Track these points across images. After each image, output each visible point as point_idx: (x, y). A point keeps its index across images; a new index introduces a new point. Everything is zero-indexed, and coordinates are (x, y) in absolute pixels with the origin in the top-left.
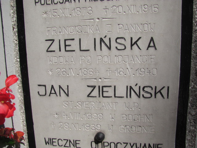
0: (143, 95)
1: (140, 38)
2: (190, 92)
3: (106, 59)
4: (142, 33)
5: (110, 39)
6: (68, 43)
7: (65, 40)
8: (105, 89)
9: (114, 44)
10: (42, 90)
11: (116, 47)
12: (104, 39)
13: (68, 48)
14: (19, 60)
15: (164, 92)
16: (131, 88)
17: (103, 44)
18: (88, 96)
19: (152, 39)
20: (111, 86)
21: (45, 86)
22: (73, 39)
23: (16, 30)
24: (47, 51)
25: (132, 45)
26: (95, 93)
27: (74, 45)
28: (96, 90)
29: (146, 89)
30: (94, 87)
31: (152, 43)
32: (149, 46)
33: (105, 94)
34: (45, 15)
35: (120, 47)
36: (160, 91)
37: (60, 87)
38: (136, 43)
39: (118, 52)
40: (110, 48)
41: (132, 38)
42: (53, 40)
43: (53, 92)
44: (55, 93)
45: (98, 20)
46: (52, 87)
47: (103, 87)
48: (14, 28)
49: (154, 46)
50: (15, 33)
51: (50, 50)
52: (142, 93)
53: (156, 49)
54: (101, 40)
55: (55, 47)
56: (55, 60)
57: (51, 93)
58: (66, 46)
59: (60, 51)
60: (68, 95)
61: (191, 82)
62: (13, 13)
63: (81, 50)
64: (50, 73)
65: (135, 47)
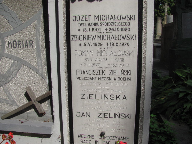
0: (121, 117)
1: (120, 95)
2: (140, 116)
3: (106, 103)
4: (121, 93)
5: (108, 95)
6: (90, 96)
7: (89, 95)
8: (105, 114)
9: (109, 97)
10: (78, 114)
11: (110, 99)
12: (106, 95)
13: (90, 98)
14: (68, 101)
15: (129, 116)
16: (116, 114)
17: (105, 97)
18: (98, 117)
19: (125, 96)
20: (108, 113)
21: (80, 112)
22: (93, 95)
23: (67, 88)
24: (81, 98)
25: (117, 98)
26: (101, 116)
27: (93, 97)
28: (102, 114)
29: (122, 115)
30: (101, 113)
31: (125, 97)
32: (124, 98)
33: (105, 116)
34: (81, 84)
35: (112, 98)
36: (128, 116)
37: (86, 113)
38: (118, 97)
39: (111, 100)
40: (108, 99)
41: (117, 95)
42: (84, 94)
43: (83, 115)
44: (84, 115)
45: (103, 88)
46: (83, 113)
47: (104, 114)
48: (66, 87)
49: (126, 98)
50: (66, 89)
51: (83, 98)
52: (120, 116)
53: (126, 99)
54: (105, 95)
55: (85, 97)
56: (85, 102)
57: (82, 115)
58: (90, 97)
59: (87, 98)
60: (90, 117)
61: (140, 112)
62: (66, 81)
63: (96, 99)
64: (82, 107)
65: (118, 98)
